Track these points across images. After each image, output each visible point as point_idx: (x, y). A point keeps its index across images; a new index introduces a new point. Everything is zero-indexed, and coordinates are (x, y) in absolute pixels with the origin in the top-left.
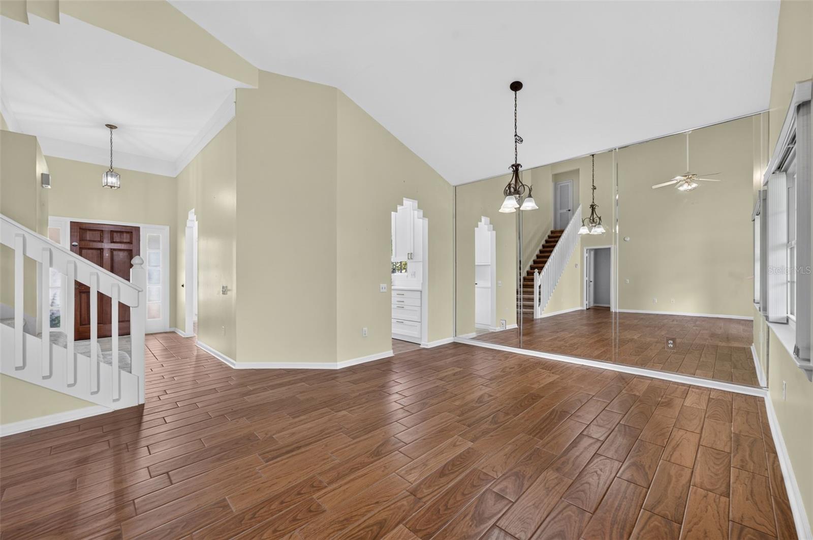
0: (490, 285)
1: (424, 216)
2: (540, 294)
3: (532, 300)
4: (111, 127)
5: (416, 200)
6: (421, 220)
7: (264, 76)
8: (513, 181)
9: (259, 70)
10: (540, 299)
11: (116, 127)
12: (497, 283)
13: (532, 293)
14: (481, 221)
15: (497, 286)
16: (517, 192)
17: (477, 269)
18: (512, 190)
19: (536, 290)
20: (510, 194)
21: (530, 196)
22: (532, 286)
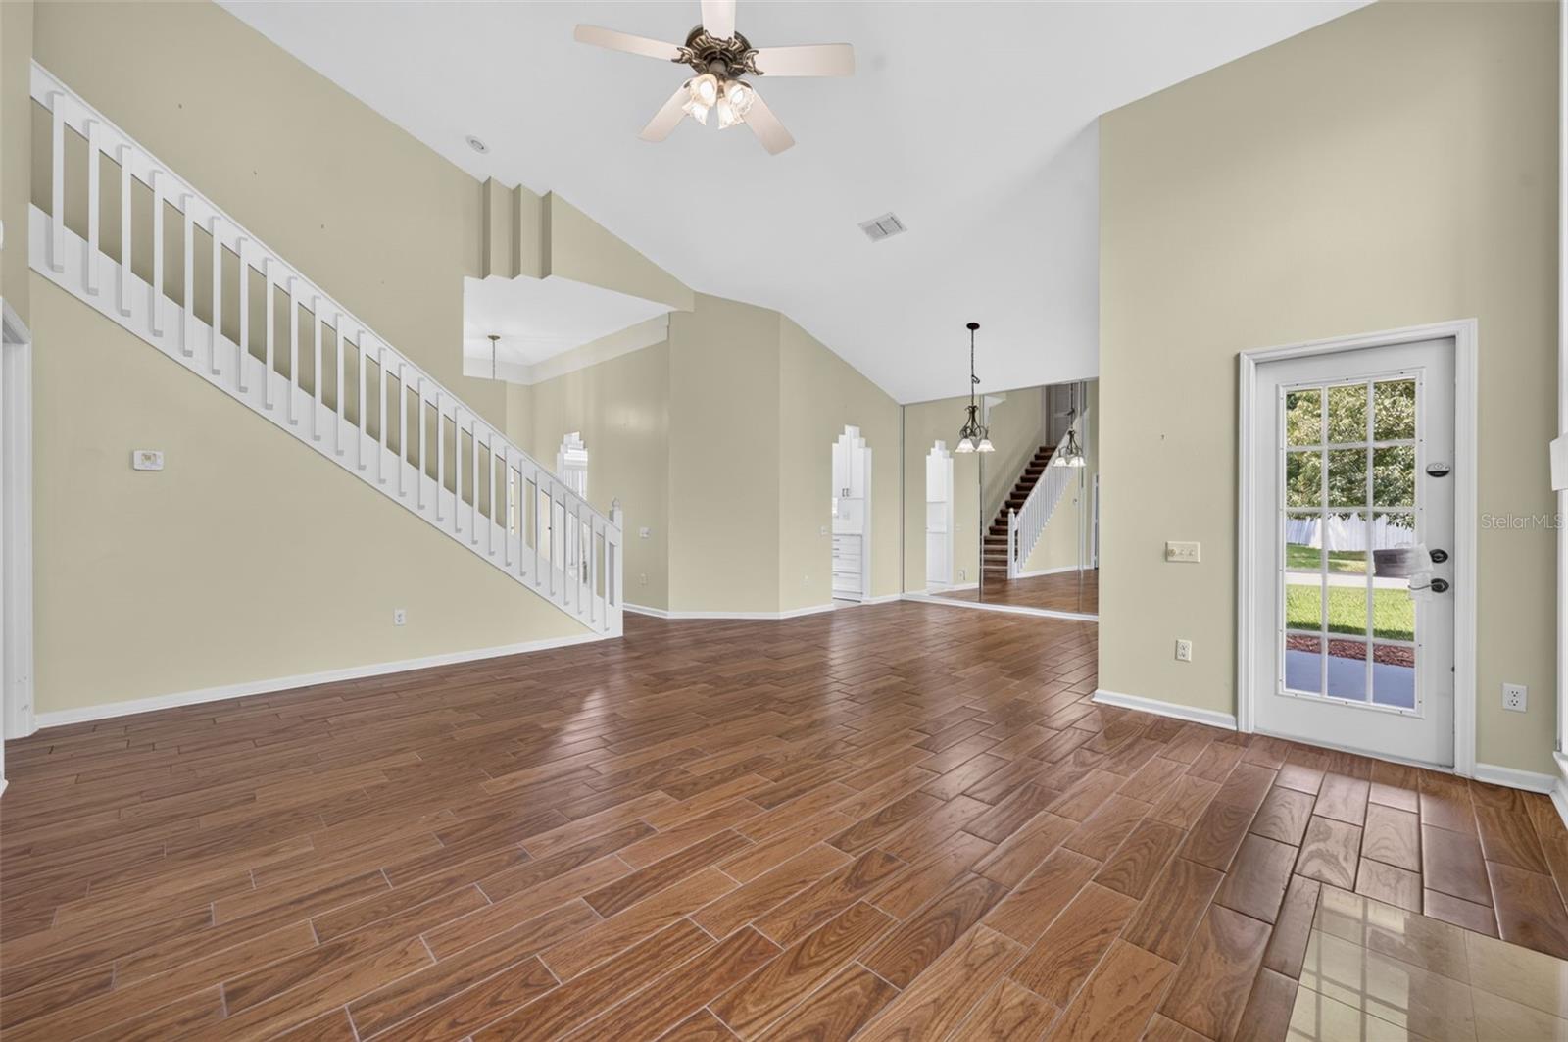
0: (944, 530)
1: (867, 445)
2: (1016, 544)
3: (1005, 552)
4: (494, 338)
5: (856, 426)
6: (862, 450)
7: (701, 298)
8: (970, 424)
9: (695, 293)
10: (1016, 551)
11: (498, 338)
12: (955, 527)
13: (1006, 542)
14: (934, 446)
15: (955, 531)
16: (973, 433)
17: (929, 507)
18: (969, 431)
19: (1011, 537)
20: (966, 437)
21: (986, 438)
22: (1006, 532)
